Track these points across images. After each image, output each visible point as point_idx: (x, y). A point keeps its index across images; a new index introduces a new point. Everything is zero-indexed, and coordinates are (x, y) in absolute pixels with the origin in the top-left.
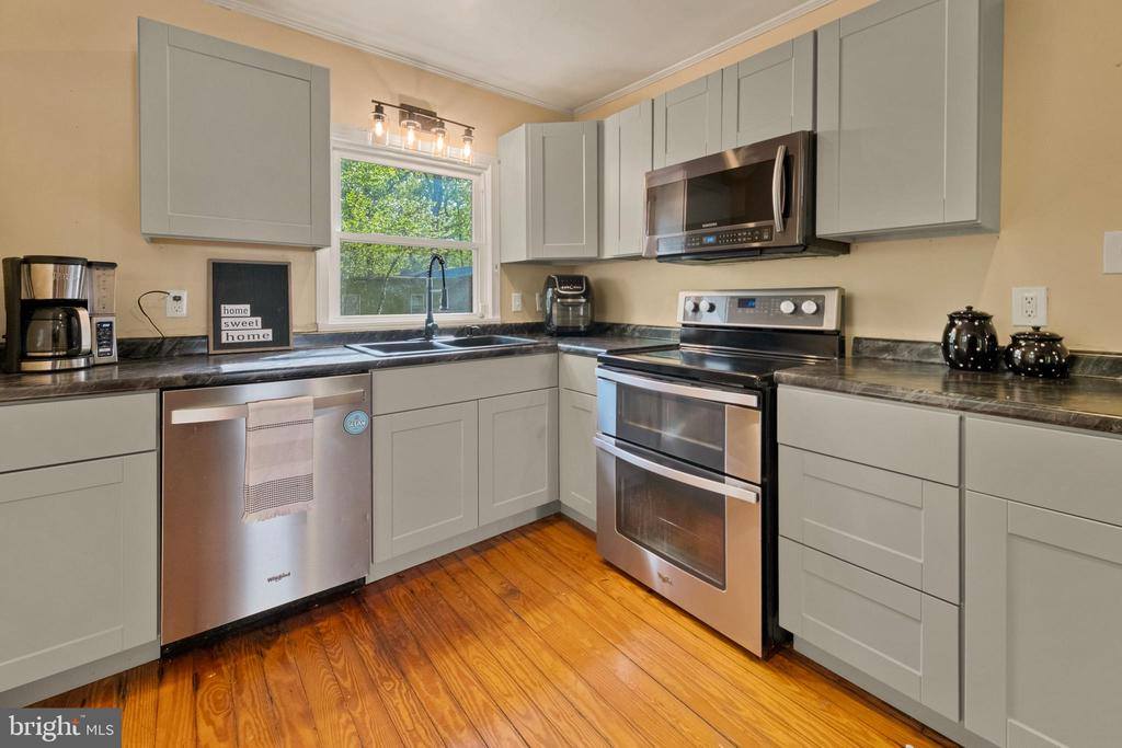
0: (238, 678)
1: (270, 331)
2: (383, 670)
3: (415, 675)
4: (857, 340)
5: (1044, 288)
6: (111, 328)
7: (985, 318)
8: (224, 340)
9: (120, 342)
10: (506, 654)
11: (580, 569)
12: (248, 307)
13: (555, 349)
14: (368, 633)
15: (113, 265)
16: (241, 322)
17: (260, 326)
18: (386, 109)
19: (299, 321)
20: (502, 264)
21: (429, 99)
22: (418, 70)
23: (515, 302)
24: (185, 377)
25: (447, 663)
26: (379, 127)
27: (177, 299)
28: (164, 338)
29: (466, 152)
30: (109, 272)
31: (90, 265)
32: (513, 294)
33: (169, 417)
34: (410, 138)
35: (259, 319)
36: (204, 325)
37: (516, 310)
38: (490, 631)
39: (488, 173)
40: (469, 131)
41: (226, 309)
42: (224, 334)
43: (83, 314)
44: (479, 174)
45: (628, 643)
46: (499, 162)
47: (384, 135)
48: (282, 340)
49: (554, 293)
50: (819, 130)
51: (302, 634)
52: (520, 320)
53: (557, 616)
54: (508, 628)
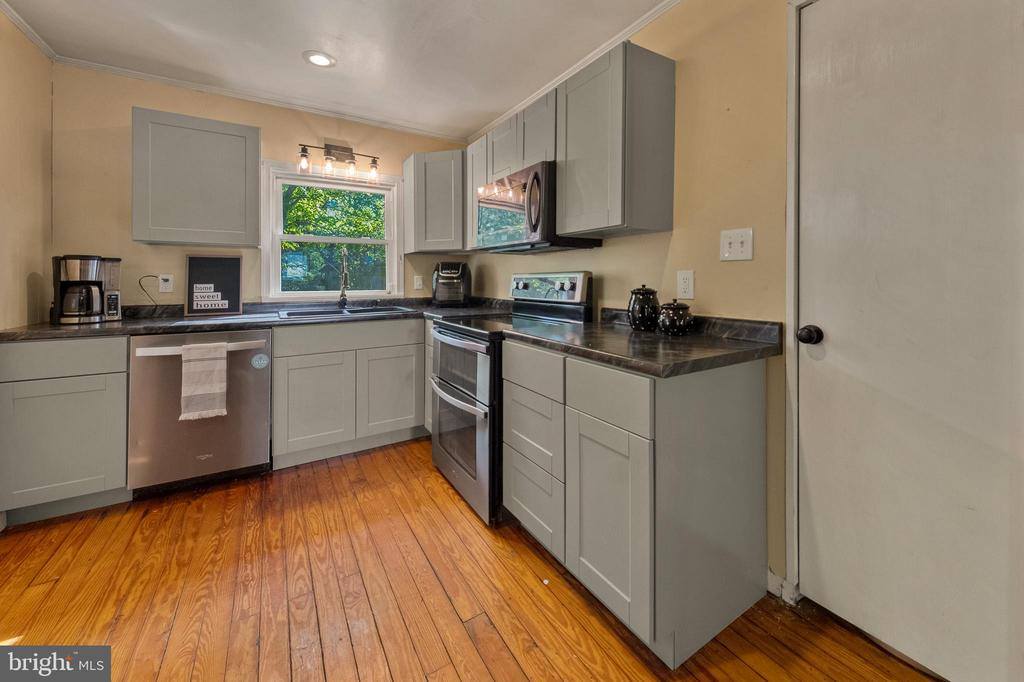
0: (169, 514)
1: (227, 302)
2: (253, 516)
3: (269, 521)
4: (604, 310)
5: (692, 272)
6: (117, 299)
7: (653, 293)
8: (195, 307)
9: (122, 307)
10: (329, 514)
11: (416, 469)
12: (212, 286)
13: (421, 316)
14: (257, 496)
15: (119, 260)
16: (207, 296)
17: (220, 297)
18: (309, 150)
19: (247, 295)
20: (405, 255)
21: (347, 139)
22: (341, 121)
23: (417, 281)
24: (145, 328)
25: (292, 517)
26: (304, 163)
27: (166, 280)
28: (157, 306)
29: (373, 175)
30: (115, 264)
31: (103, 260)
32: (416, 277)
33: (134, 352)
34: (330, 168)
35: (219, 294)
36: (182, 297)
37: (418, 288)
38: (331, 500)
39: (395, 188)
40: (374, 162)
41: (197, 287)
42: (195, 303)
43: (95, 290)
44: (389, 190)
45: (413, 513)
46: (403, 181)
47: (308, 168)
48: (234, 308)
49: (438, 275)
50: (558, 160)
51: (218, 495)
52: (421, 296)
53: (380, 495)
54: (344, 500)
